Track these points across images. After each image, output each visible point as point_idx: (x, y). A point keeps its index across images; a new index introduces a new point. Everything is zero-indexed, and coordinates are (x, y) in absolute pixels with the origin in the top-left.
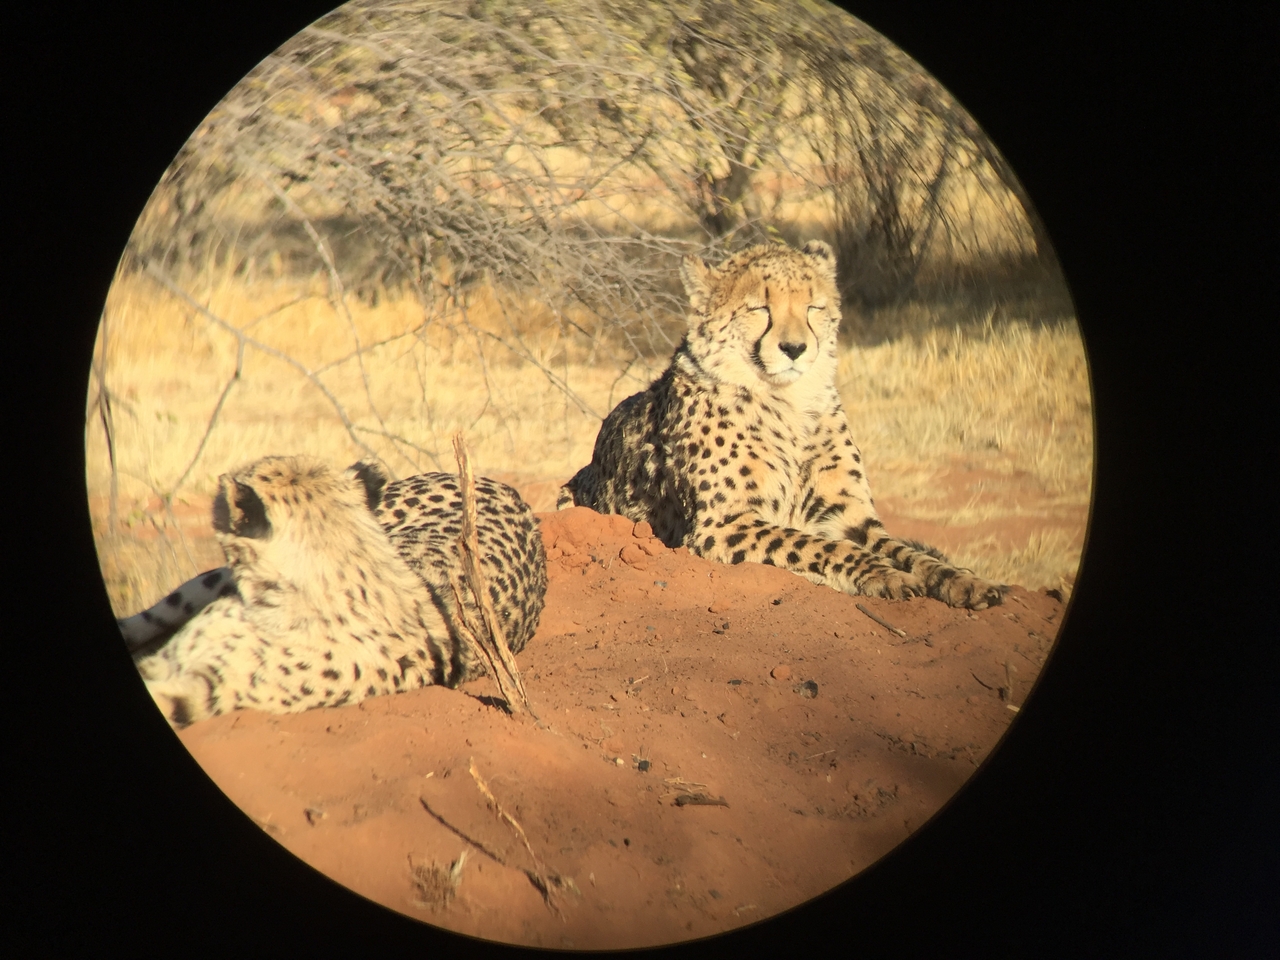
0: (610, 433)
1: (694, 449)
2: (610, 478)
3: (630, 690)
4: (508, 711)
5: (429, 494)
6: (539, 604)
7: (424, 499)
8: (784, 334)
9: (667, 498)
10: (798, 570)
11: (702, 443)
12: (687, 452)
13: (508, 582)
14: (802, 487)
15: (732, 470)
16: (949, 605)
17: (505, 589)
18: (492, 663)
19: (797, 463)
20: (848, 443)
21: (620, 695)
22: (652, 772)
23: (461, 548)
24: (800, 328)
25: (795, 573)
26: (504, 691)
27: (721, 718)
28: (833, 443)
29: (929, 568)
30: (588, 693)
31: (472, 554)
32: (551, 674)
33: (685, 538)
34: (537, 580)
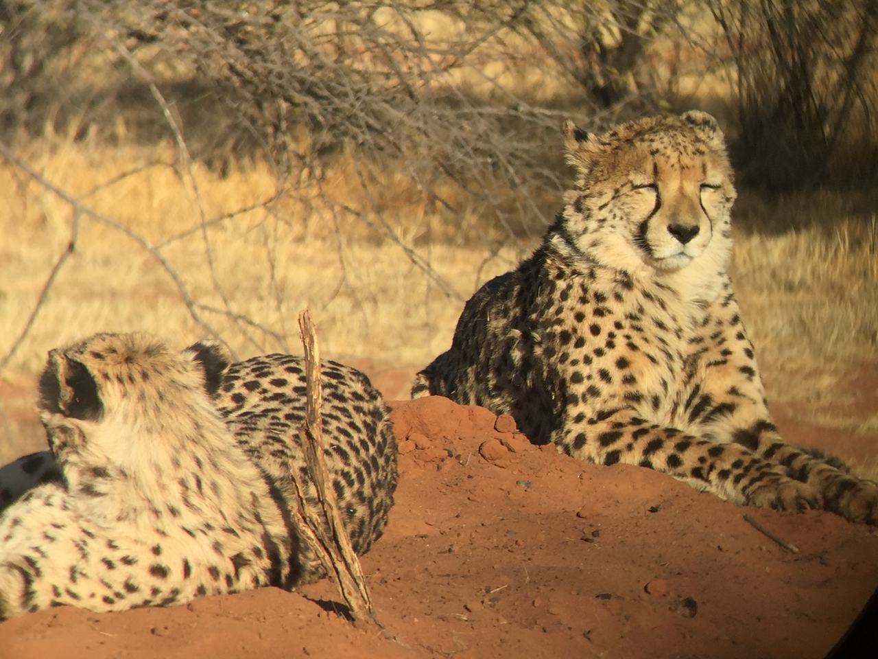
0: (473, 316)
1: (565, 337)
2: (471, 365)
3: (486, 600)
4: (350, 618)
5: (271, 377)
6: (388, 501)
7: (265, 382)
8: (674, 215)
9: (534, 390)
10: (679, 475)
11: (575, 330)
12: (558, 340)
13: (354, 476)
14: (686, 384)
15: (607, 362)
16: (848, 520)
17: (351, 483)
18: (334, 564)
19: (681, 357)
20: (740, 336)
21: (475, 606)
23: (303, 437)
24: (692, 209)
25: (676, 478)
26: (347, 596)
27: (587, 635)
28: (723, 335)
29: (827, 478)
30: (440, 601)
31: (315, 444)
32: (399, 579)
33: (554, 435)
34: (387, 475)
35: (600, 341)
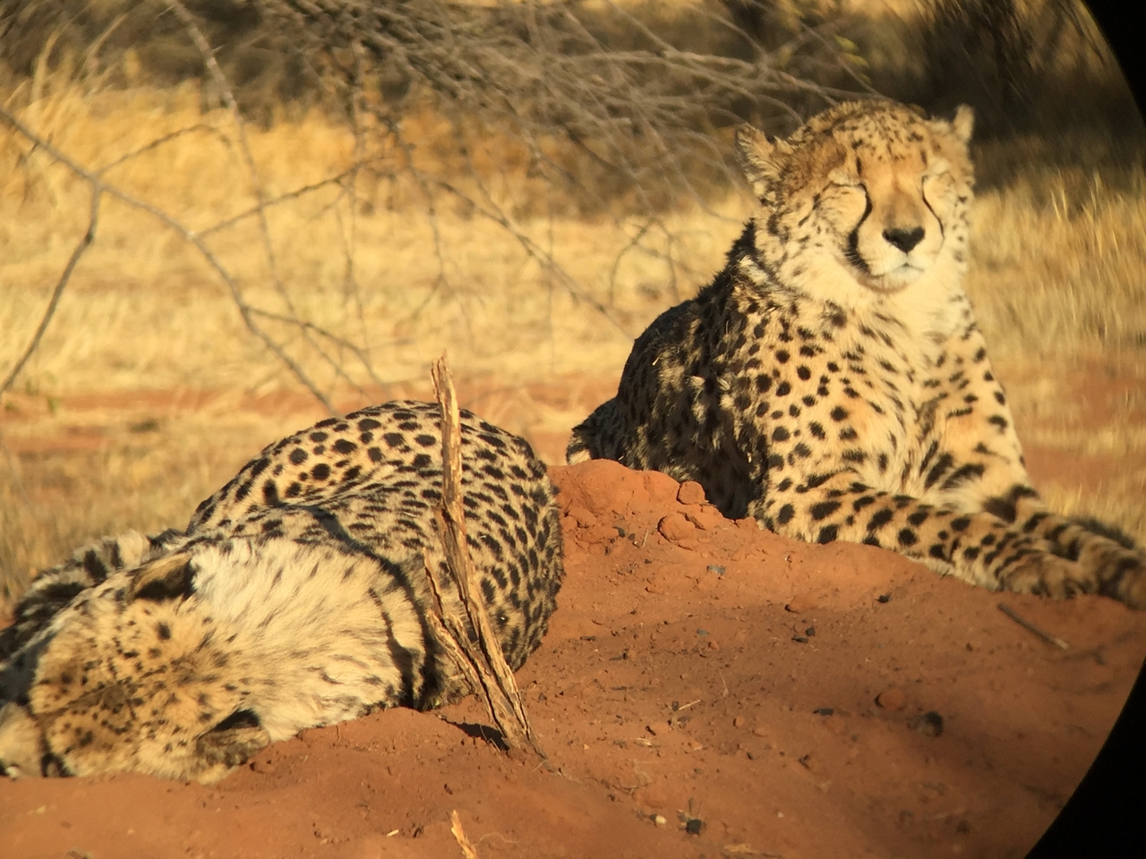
1: (764, 383)
2: (642, 423)
3: (674, 720)
4: (504, 747)
6: (550, 606)
8: (890, 217)
9: (722, 453)
10: (914, 555)
11: (777, 373)
12: (754, 388)
13: (507, 575)
14: (921, 440)
15: (820, 413)
17: (503, 584)
18: (481, 678)
19: (913, 405)
20: (988, 377)
21: (660, 727)
22: (706, 836)
23: (440, 518)
24: (912, 207)
25: (909, 558)
26: (498, 718)
27: (804, 761)
28: (966, 376)
29: (1104, 555)
30: (616, 722)
31: (455, 528)
32: (562, 694)
33: (752, 506)
34: (548, 572)
35: (811, 387)
